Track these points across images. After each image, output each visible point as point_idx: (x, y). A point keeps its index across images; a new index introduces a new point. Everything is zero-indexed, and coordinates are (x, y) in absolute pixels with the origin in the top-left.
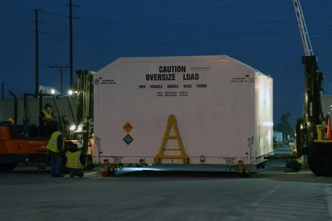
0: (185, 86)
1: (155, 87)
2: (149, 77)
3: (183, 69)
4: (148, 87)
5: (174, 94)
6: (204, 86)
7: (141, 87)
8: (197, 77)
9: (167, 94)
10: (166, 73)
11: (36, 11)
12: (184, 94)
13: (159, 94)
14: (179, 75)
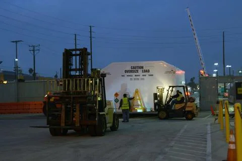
0: (143, 75)
1: (129, 76)
2: (126, 71)
3: (142, 67)
4: (126, 76)
5: (138, 79)
6: (152, 75)
7: (123, 76)
8: (148, 71)
9: (135, 79)
10: (134, 69)
11: (75, 35)
12: (143, 79)
13: (131, 79)
14: (140, 71)
